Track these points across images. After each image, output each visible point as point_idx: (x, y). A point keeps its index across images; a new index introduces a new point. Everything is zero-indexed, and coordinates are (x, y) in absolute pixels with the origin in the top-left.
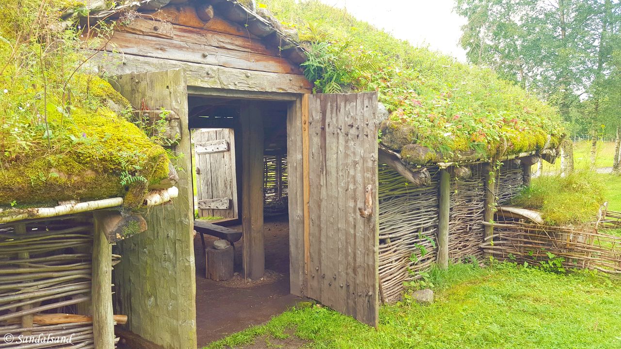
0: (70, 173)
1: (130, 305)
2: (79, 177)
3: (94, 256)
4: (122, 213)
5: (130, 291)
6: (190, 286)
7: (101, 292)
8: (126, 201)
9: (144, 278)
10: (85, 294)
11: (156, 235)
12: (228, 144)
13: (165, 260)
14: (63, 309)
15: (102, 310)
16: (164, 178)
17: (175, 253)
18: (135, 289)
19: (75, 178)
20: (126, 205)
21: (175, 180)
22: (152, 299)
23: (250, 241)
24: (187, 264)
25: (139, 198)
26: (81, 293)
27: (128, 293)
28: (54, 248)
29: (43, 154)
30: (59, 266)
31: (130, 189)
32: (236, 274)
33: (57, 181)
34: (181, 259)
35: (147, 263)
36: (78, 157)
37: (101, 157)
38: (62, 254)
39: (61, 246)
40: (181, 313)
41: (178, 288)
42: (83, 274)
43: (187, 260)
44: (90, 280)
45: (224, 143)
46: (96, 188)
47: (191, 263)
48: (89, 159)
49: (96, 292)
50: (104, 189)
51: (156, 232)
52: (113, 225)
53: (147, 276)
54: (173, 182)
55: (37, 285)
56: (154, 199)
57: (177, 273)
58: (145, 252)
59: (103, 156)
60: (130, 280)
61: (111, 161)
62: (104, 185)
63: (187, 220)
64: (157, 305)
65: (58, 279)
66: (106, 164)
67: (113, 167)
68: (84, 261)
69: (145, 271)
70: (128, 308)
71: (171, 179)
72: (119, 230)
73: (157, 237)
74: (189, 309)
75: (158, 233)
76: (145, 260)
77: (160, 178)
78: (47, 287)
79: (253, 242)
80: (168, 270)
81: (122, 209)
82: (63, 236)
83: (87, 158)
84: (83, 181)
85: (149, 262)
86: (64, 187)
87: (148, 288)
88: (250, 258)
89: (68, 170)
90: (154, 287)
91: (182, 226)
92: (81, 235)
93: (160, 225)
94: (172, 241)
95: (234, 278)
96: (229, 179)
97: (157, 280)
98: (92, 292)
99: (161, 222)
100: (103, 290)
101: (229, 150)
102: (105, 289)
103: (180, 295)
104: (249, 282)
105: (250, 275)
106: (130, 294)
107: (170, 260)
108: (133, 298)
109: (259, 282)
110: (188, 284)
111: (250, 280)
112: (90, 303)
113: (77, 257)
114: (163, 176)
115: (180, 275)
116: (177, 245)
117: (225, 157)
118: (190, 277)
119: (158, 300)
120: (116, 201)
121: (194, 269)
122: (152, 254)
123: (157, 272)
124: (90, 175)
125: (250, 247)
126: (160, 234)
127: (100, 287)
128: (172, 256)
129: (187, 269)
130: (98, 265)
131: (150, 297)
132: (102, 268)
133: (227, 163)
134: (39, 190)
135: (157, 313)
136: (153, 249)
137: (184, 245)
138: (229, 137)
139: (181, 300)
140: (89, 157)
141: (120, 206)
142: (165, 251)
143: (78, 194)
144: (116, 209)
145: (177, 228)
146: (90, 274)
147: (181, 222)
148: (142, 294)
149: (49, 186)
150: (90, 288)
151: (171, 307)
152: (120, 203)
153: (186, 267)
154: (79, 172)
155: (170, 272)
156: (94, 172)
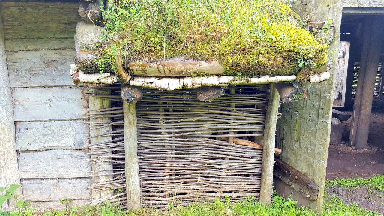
0: (269, 58)
1: (283, 144)
2: (274, 61)
3: (268, 111)
4: (294, 85)
5: (283, 136)
6: (326, 139)
7: (270, 132)
8: (298, 78)
9: (294, 130)
10: (260, 132)
11: (305, 104)
12: (344, 53)
13: (310, 120)
14: (247, 138)
15: (269, 142)
16: (323, 65)
17: (318, 117)
18: (287, 135)
19: (272, 62)
20: (298, 80)
21: (330, 67)
22: (298, 143)
23: (358, 122)
24: (326, 125)
25: (307, 76)
26: (259, 131)
27: (282, 137)
28: (248, 104)
29: (256, 47)
30: (250, 114)
31: (302, 71)
32: (343, 142)
33: (263, 63)
34: (321, 121)
35: (297, 121)
36: (275, 49)
37: (288, 50)
38: (251, 108)
39: (251, 103)
40: (317, 155)
41: (317, 139)
42: (261, 121)
43: (326, 122)
44: (264, 124)
45: (341, 52)
46: (282, 68)
47: (329, 124)
48: (281, 50)
49: (267, 131)
50: (287, 70)
51: (305, 102)
52: (288, 92)
53: (296, 128)
54: (328, 68)
55: (237, 122)
56: (315, 78)
57: (318, 129)
58: (296, 114)
59: (290, 49)
60: (284, 130)
61: (294, 52)
62: (287, 67)
63: (330, 96)
64: (300, 147)
65: (248, 121)
66: (291, 54)
67: (294, 56)
68: (262, 114)
69: (295, 125)
70: (281, 146)
71: (328, 66)
72: (291, 96)
73: (306, 105)
74: (323, 154)
75: (307, 103)
76: (296, 119)
77: (321, 65)
78: (242, 124)
79: (361, 122)
80: (311, 127)
81: (294, 83)
82: (253, 98)
83: (280, 50)
84: (276, 64)
85: (298, 120)
86: (266, 67)
87: (296, 136)
88: (356, 133)
89: (269, 57)
90: (300, 136)
91: (325, 100)
92: (262, 99)
93: (309, 98)
94: (316, 109)
95: (342, 145)
96: (341, 78)
97: (303, 132)
98: (265, 132)
99: (310, 96)
100: (271, 131)
101: (344, 57)
102: (272, 131)
103: (318, 144)
104: (353, 149)
105: (354, 145)
106: (283, 138)
107: (313, 121)
108: (284, 140)
109: (361, 150)
110: (324, 138)
111: (354, 148)
112: (262, 137)
113: (259, 111)
114: (323, 63)
115: (320, 131)
116: (320, 112)
117: (340, 62)
118: (327, 133)
119: (302, 144)
120: (292, 78)
121: (330, 128)
122: (301, 115)
123: (303, 127)
124: (280, 60)
125: (358, 125)
126: (308, 104)
127: (269, 129)
128: (315, 118)
129: (325, 128)
130: (270, 117)
131: (296, 141)
132: (272, 119)
133: (341, 67)
134: (253, 67)
135: (300, 152)
136: (302, 113)
137: (325, 113)
138: (345, 48)
139: (318, 147)
140: (281, 49)
141: (294, 81)
142: (310, 115)
143: (272, 72)
144: (291, 82)
145: (321, 101)
146: (265, 122)
147: (325, 97)
148: (291, 139)
149: (258, 65)
150: (264, 129)
151: (310, 150)
152: (294, 79)
153: (325, 126)
154: (275, 58)
155: (312, 128)
156: (282, 59)
